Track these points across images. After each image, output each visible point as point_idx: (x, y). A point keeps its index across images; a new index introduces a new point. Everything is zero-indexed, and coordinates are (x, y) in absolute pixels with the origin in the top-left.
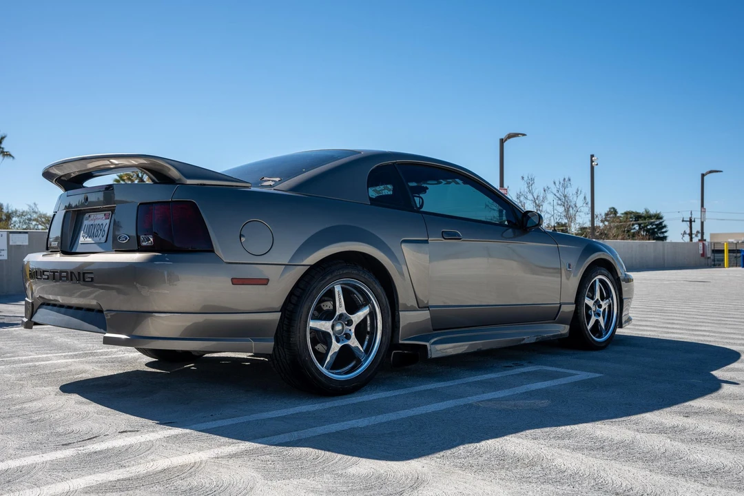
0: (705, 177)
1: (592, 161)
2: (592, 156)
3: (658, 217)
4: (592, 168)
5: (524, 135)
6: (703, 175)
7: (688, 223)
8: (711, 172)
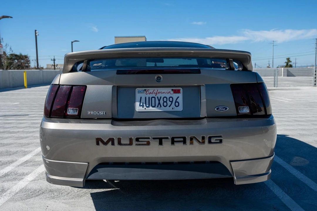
0: (73, 43)
1: (36, 33)
2: (36, 31)
3: (26, 57)
4: (36, 36)
5: (11, 17)
6: (72, 42)
7: (53, 61)
8: (75, 41)
